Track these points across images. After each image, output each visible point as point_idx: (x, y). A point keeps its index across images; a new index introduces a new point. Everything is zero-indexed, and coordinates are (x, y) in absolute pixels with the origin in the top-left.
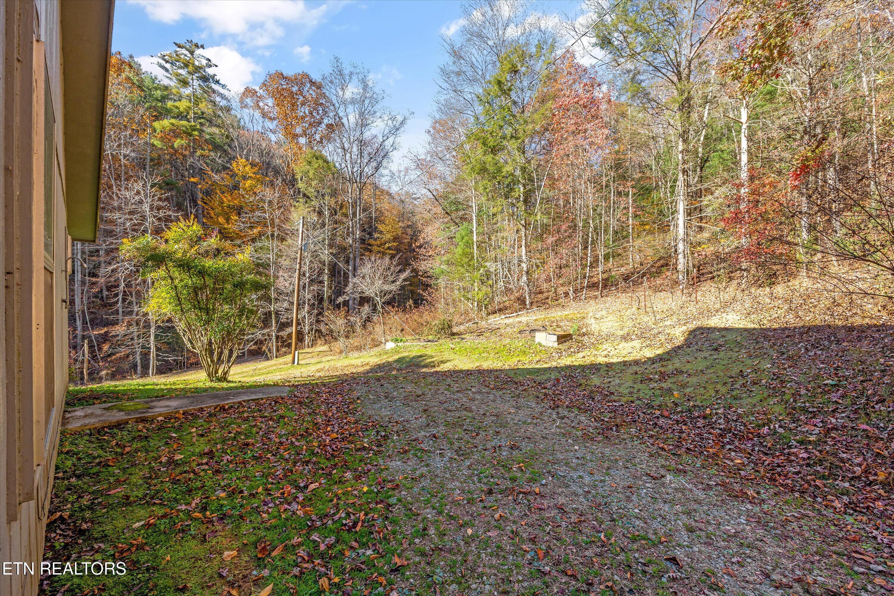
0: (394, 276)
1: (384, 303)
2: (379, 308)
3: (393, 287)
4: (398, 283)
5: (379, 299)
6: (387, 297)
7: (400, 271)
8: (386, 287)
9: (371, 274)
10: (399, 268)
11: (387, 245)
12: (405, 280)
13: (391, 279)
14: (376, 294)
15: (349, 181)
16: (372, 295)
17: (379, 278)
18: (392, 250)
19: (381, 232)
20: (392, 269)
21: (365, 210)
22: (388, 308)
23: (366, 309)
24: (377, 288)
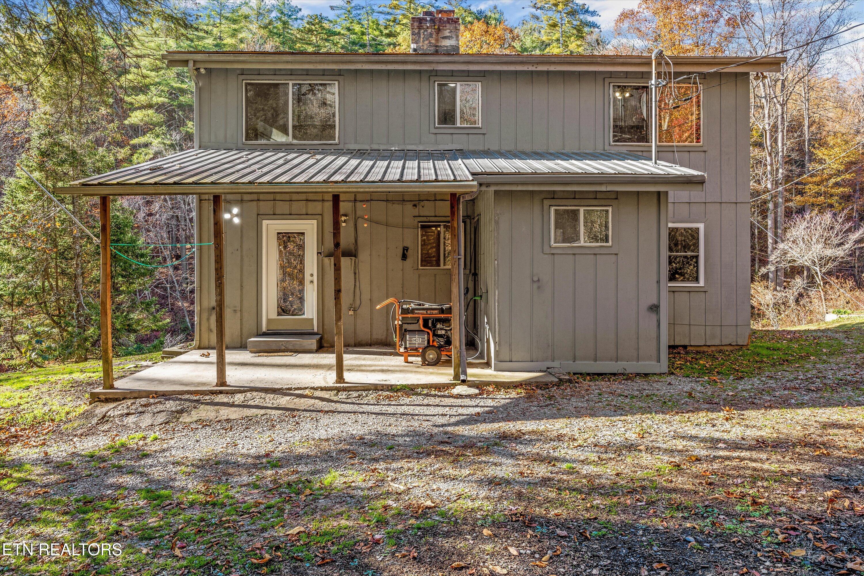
0: (839, 237)
1: (824, 274)
2: (819, 280)
3: (840, 252)
4: (847, 246)
5: (818, 269)
6: (830, 265)
7: (849, 230)
8: (829, 252)
9: (806, 237)
10: (847, 226)
11: (833, 180)
12: (856, 242)
13: (836, 241)
14: (814, 263)
15: (765, 97)
16: (808, 264)
17: (818, 241)
18: (844, 187)
19: (821, 161)
20: (837, 227)
21: (792, 129)
22: (833, 280)
23: (799, 282)
24: (815, 254)
